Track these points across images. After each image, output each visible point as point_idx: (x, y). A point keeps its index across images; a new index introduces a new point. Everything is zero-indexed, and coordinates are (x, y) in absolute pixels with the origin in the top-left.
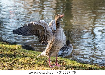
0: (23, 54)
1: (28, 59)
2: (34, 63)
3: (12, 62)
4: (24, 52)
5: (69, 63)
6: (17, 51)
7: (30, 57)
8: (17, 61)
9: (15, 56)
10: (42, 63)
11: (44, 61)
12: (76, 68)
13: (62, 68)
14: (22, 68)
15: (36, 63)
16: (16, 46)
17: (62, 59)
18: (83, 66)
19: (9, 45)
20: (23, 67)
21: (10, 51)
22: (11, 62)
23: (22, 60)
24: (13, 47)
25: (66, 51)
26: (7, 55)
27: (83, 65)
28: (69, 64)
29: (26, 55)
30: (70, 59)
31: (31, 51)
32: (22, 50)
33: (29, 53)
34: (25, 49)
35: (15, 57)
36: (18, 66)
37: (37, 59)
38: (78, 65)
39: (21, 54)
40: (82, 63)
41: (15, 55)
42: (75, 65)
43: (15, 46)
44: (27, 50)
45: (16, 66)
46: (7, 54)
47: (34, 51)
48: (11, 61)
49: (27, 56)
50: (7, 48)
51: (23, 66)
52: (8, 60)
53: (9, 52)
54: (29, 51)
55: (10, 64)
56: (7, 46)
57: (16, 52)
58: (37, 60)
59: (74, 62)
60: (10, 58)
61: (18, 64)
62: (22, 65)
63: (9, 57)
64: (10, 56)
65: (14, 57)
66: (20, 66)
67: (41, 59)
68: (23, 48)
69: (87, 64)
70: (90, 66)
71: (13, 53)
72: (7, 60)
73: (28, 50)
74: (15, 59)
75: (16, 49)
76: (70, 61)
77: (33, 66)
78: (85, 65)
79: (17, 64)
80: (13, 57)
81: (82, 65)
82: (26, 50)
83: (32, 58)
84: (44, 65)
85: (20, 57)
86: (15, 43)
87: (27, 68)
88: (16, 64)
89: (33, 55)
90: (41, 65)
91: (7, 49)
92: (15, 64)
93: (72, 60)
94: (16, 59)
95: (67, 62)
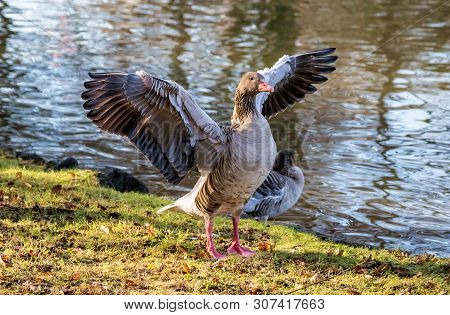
0: (99, 206)
1: (121, 226)
2: (148, 244)
3: (59, 237)
4: (106, 198)
5: (288, 241)
6: (77, 194)
7: (131, 220)
8: (76, 234)
9: (66, 213)
10: (180, 241)
11: (187, 235)
12: (315, 261)
13: (259, 263)
14: (97, 261)
15: (153, 241)
16: (74, 175)
17: (260, 227)
18: (345, 254)
19: (45, 170)
20: (104, 256)
21: (48, 193)
22: (55, 238)
24: (63, 177)
25: (274, 194)
26: (38, 212)
27: (341, 252)
28: (287, 246)
29: (113, 211)
30: (290, 226)
31: (135, 196)
32: (97, 192)
33: (125, 201)
34: (111, 187)
35: (70, 219)
36: (80, 253)
37: (158, 226)
38: (325, 252)
39: (94, 208)
40: (337, 243)
41: (69, 212)
42: (313, 250)
43: (70, 175)
44: (117, 189)
45: (75, 253)
46: (36, 208)
47: (146, 196)
48: (54, 234)
49: (116, 216)
50: (39, 184)
51: (100, 256)
52: (42, 230)
53: (46, 200)
54: (125, 194)
55: (50, 246)
56: (39, 175)
57: (75, 200)
58: (157, 232)
59: (306, 237)
60: (49, 224)
61: (83, 248)
62: (98, 249)
63: (47, 219)
64: (51, 213)
65: (68, 218)
66: (89, 253)
67: (175, 226)
68: (102, 183)
69: (359, 246)
70: (373, 253)
71: (60, 200)
72: (39, 229)
73: (122, 191)
74: (69, 227)
75: (74, 189)
76: (291, 233)
77: (144, 256)
78: (352, 249)
79: (80, 247)
80: (63, 218)
81: (337, 252)
82: (113, 192)
83: (136, 224)
84: (186, 249)
85: (91, 219)
86: (69, 164)
87: (119, 263)
88: (76, 245)
89: (142, 212)
90: (173, 249)
91: (35, 186)
92: (72, 245)
93: (297, 229)
94: (75, 226)
95: (277, 238)
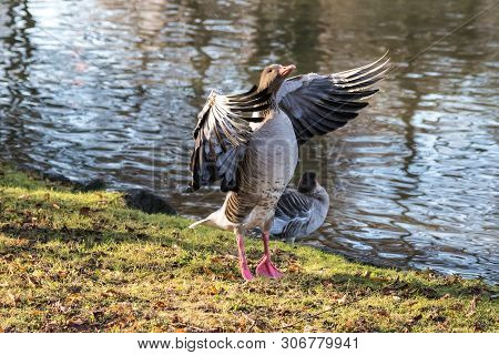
0: (127, 227)
1: (148, 248)
2: (175, 265)
3: (88, 258)
4: (134, 219)
5: (316, 264)
6: (105, 216)
7: (158, 241)
8: (104, 255)
9: (96, 235)
10: (208, 262)
11: (214, 256)
12: (342, 282)
13: (287, 284)
14: (126, 282)
15: (181, 262)
16: (101, 196)
17: (287, 248)
18: (372, 275)
19: (73, 192)
20: (132, 277)
21: (77, 214)
22: (84, 259)
23: (126, 250)
24: (90, 198)
25: (301, 216)
26: (66, 234)
27: (369, 273)
28: (314, 267)
29: (141, 232)
30: (317, 248)
31: (162, 217)
32: (125, 214)
33: (155, 223)
34: (138, 208)
35: (98, 240)
36: (109, 274)
37: (185, 246)
38: (353, 273)
39: (122, 229)
40: (364, 264)
41: (97, 233)
42: (340, 271)
43: (98, 197)
44: (144, 211)
45: (104, 274)
46: (65, 229)
47: (173, 217)
48: (82, 255)
49: (144, 238)
50: (67, 205)
51: (129, 277)
52: (71, 252)
53: (75, 221)
54: (153, 215)
55: (78, 268)
56: (67, 196)
57: (102, 221)
58: (185, 253)
59: (333, 258)
60: (77, 245)
61: (112, 270)
62: (126, 270)
63: (76, 240)
64: (80, 234)
65: (96, 240)
66: (118, 274)
67: (202, 247)
68: (129, 205)
69: (387, 267)
70: (401, 274)
71: (87, 222)
72: (67, 250)
73: (150, 213)
74: (97, 248)
75: (103, 210)
76: (318, 255)
77: (172, 277)
78: (379, 270)
79: (108, 268)
80: (91, 239)
81: (365, 274)
82: (140, 213)
83: (163, 246)
84: (214, 271)
85: (119, 240)
86: (97, 185)
87: (147, 284)
88: (104, 265)
89: (168, 233)
90: (201, 271)
91: (64, 208)
92: (100, 266)
93: (324, 250)
94: (103, 248)
95: (304, 260)
